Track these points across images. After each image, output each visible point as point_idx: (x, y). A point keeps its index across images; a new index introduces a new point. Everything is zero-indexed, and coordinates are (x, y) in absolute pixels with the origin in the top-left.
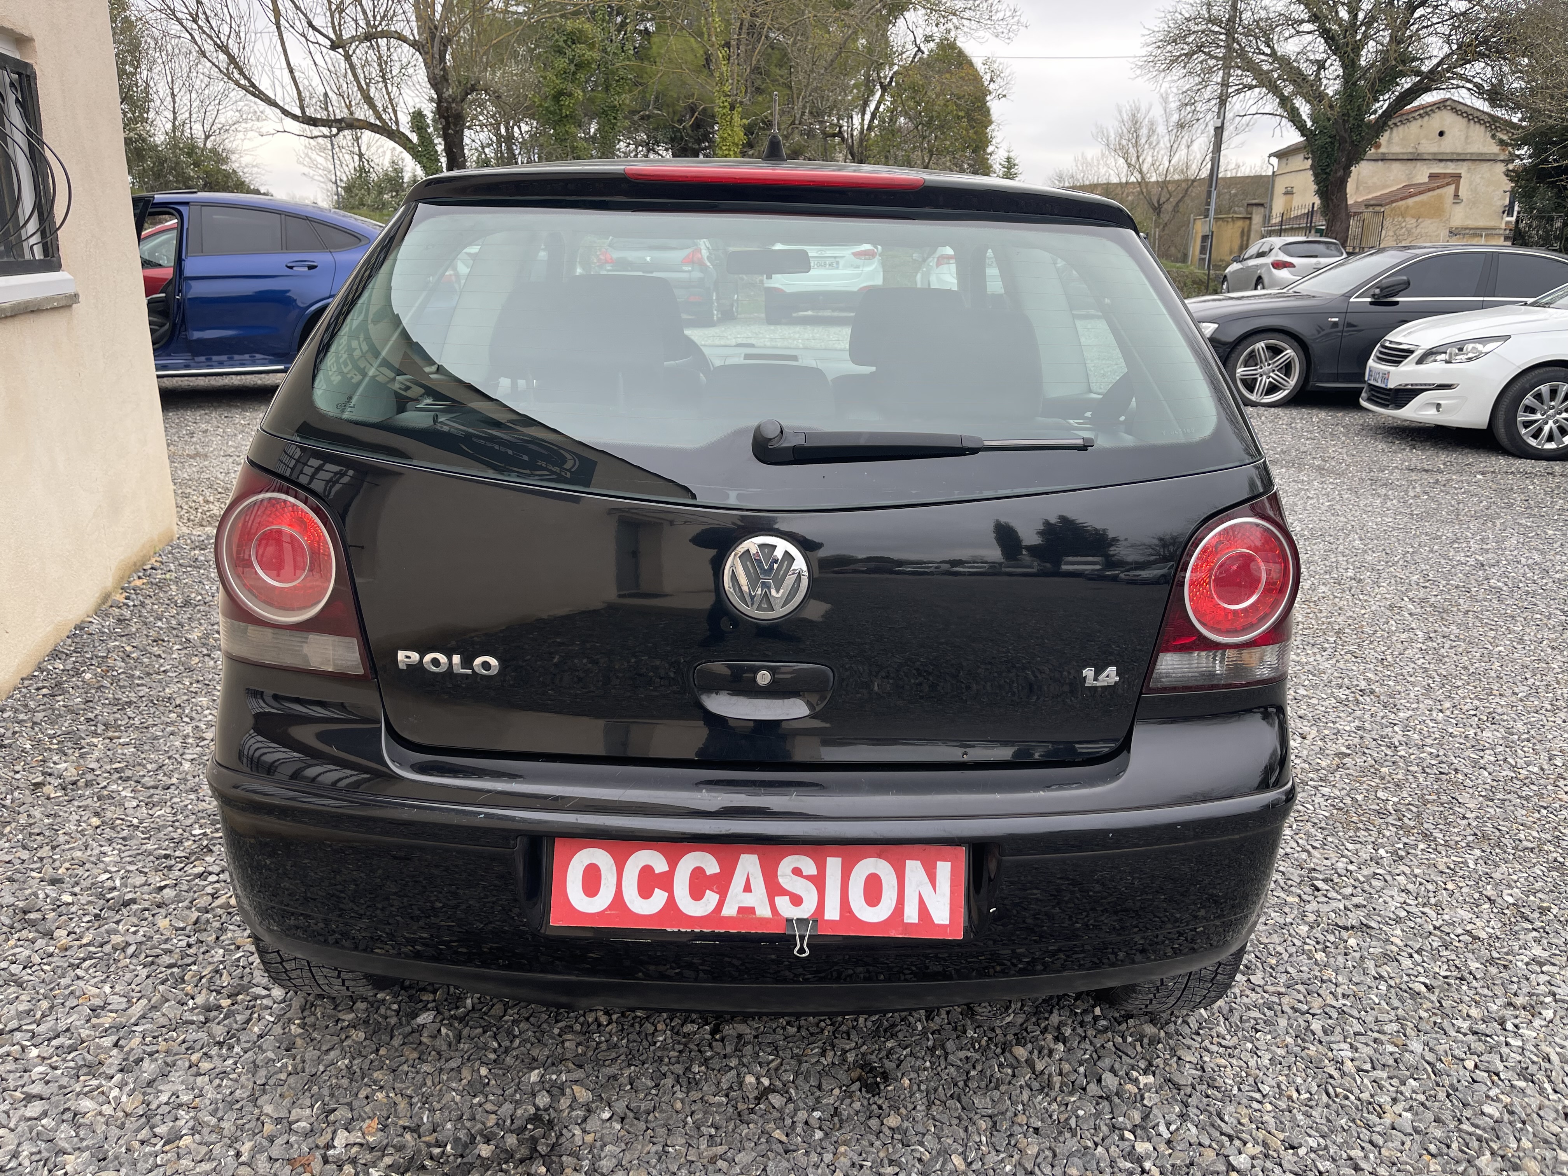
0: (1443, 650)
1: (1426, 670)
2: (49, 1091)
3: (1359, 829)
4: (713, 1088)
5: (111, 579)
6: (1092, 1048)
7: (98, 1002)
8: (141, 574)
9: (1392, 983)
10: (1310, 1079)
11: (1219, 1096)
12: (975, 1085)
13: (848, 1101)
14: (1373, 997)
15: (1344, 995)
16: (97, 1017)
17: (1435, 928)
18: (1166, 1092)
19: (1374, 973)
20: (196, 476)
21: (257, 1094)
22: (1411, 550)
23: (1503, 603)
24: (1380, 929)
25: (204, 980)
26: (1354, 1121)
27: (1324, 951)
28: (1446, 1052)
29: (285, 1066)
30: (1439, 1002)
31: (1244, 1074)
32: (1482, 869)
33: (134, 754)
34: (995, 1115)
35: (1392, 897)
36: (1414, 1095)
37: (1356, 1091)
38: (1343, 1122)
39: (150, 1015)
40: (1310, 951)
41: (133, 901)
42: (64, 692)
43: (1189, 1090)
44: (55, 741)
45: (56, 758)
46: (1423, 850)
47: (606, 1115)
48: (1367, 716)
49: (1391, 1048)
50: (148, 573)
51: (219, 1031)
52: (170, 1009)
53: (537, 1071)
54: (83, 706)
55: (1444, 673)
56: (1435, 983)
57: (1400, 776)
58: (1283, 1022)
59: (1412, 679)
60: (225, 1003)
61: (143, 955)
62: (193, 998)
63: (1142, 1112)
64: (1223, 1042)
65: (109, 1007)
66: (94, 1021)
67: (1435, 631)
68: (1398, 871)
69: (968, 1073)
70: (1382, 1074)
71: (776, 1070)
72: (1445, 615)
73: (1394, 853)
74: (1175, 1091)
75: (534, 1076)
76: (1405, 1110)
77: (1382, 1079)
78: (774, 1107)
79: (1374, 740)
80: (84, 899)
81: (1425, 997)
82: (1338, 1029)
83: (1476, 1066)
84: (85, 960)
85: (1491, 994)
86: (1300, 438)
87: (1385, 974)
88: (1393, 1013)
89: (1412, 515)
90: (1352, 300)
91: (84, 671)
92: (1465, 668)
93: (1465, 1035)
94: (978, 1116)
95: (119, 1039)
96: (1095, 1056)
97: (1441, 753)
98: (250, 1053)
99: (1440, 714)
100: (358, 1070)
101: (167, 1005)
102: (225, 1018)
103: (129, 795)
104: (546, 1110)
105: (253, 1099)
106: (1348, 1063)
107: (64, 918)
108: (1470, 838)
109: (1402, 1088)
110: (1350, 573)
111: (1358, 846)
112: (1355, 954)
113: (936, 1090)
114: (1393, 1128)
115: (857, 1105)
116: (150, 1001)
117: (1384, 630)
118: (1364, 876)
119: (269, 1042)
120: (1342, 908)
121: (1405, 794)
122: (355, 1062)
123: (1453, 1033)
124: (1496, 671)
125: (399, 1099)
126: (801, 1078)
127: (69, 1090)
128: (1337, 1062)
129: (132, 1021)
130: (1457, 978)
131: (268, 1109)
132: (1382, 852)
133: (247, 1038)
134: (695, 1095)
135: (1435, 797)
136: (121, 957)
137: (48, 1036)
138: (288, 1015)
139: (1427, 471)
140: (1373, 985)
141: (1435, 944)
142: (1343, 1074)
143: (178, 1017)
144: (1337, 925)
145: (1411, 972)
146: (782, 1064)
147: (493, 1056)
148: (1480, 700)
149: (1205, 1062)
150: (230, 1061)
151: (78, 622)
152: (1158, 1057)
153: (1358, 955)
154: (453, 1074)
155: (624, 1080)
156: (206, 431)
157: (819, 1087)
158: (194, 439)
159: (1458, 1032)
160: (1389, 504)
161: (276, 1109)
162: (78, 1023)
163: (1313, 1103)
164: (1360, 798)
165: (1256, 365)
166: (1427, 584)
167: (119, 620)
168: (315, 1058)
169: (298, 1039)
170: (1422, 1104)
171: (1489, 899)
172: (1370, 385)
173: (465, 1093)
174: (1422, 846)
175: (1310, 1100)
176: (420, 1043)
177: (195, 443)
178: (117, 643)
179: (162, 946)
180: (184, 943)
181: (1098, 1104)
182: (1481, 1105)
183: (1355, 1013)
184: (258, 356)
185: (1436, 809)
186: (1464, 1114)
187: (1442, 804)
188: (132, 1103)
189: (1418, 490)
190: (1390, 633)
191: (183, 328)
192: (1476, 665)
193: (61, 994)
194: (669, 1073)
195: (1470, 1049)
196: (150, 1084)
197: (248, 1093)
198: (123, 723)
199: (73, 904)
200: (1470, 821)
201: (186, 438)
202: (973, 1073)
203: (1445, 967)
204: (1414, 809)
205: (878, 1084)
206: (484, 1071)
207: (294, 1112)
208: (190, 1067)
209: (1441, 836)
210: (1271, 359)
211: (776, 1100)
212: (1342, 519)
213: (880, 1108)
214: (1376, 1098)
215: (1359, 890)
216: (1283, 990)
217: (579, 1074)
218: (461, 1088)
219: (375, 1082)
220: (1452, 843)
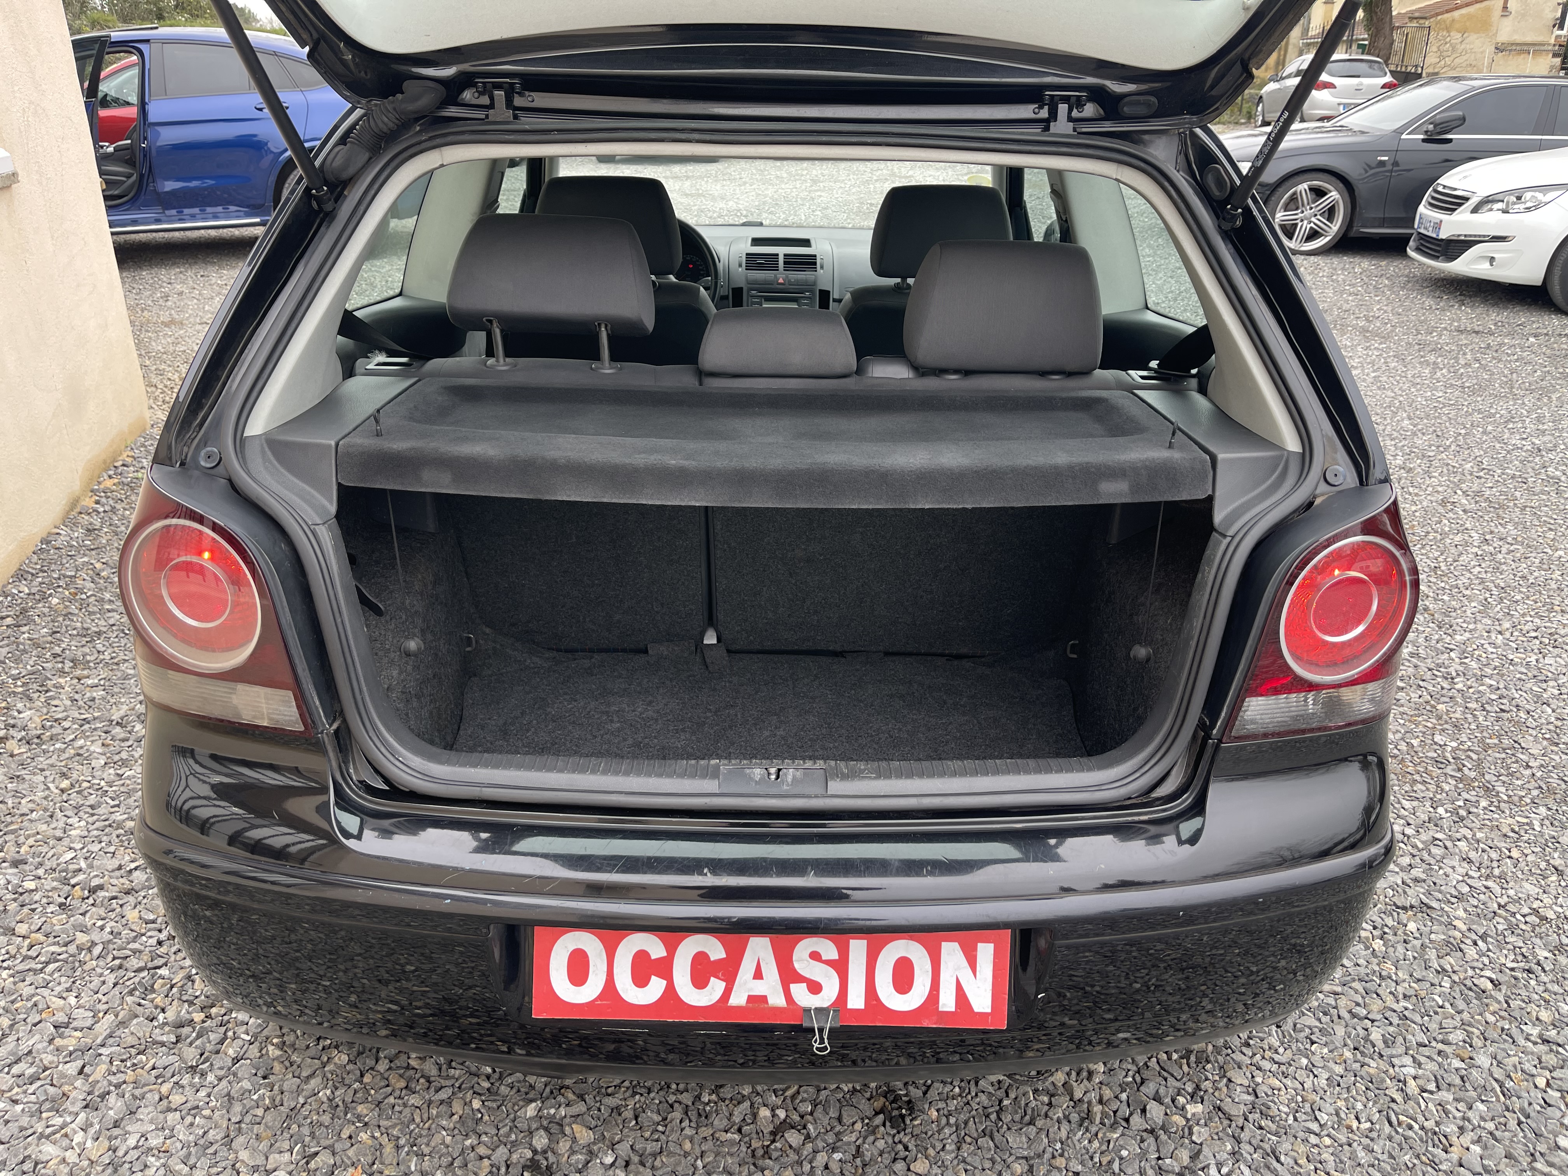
0: (1500, 556)
1: (1483, 581)
2: (9, 1134)
3: (1415, 781)
4: (725, 1122)
5: (78, 483)
6: (1135, 1068)
7: (61, 1018)
8: (111, 473)
9: (1456, 978)
10: (1371, 1103)
11: (1273, 1127)
12: (1009, 1118)
13: (871, 1139)
14: (1436, 997)
15: (1405, 996)
16: (61, 1036)
17: (1500, 906)
18: (1217, 1124)
19: (1436, 966)
20: (171, 349)
21: (232, 1134)
22: (1463, 431)
23: (1561, 497)
24: (1442, 909)
25: (175, 990)
26: (1418, 1157)
27: (1382, 938)
28: (1515, 1067)
29: (262, 1097)
30: (1507, 1002)
31: (1299, 1099)
32: (1549, 831)
33: (103, 698)
34: (1032, 1158)
35: (1453, 868)
36: (1482, 1124)
37: (1420, 1118)
38: (1407, 1157)
39: (117, 1034)
40: (1367, 938)
41: (101, 887)
42: (30, 621)
43: (1241, 1121)
44: (19, 683)
45: (20, 706)
46: (1485, 808)
47: (609, 1160)
48: (1421, 640)
49: (1457, 1063)
50: (119, 471)
51: (191, 1054)
52: (139, 1028)
53: (533, 1105)
54: (50, 638)
55: (1502, 585)
56: (1502, 978)
57: (1457, 715)
58: (1340, 1031)
59: (1468, 592)
60: (198, 1017)
61: (110, 957)
62: (163, 1010)
63: (1191, 1150)
64: (1277, 1057)
65: (75, 1024)
66: (58, 1042)
67: (1492, 532)
68: (1458, 836)
69: (1001, 1101)
70: (1446, 1096)
71: (793, 1097)
72: (1501, 512)
73: (1455, 812)
74: (1226, 1122)
75: (531, 1110)
76: (1473, 1143)
77: (1448, 1103)
78: (791, 1147)
79: (1430, 670)
80: (49, 884)
81: (1491, 996)
82: (1400, 1039)
83: (1548, 1084)
84: (47, 963)
85: (1562, 991)
86: (1342, 292)
87: (1448, 967)
88: (1458, 1018)
89: (1463, 387)
90: (1404, 136)
91: (51, 595)
92: (1524, 577)
93: (1535, 1043)
94: (1013, 1158)
95: (84, 1067)
96: (1138, 1079)
97: (1501, 686)
98: (224, 1082)
99: (1499, 636)
100: (340, 1103)
101: (135, 1021)
102: (198, 1038)
103: (99, 750)
104: (545, 1152)
105: (228, 1141)
106: (1411, 1083)
107: (25, 910)
108: (1535, 793)
109: (1470, 1114)
110: (1399, 462)
111: (1415, 803)
112: (1416, 942)
113: (966, 1123)
114: (1461, 1165)
115: (881, 1144)
116: (116, 1016)
117: (1437, 532)
118: (1423, 842)
119: (244, 1068)
120: (1400, 882)
121: (1464, 738)
122: (337, 1093)
123: (1521, 1041)
124: (1557, 580)
125: (384, 1140)
126: (820, 1108)
127: (30, 1131)
128: (1399, 1081)
129: (99, 1041)
130: (1524, 970)
131: (244, 1155)
132: (1441, 810)
133: (221, 1064)
134: (705, 1132)
135: (1496, 741)
136: (87, 958)
137: (8, 1061)
138: (265, 1033)
139: (1477, 333)
140: (1436, 981)
141: (1500, 927)
142: (1407, 1098)
143: (148, 1035)
144: (1395, 904)
145: (1475, 964)
146: (798, 1092)
147: (486, 1085)
148: (1541, 618)
149: (1258, 1084)
150: (202, 1093)
151: (44, 536)
152: (1207, 1079)
153: (1418, 943)
154: (443, 1108)
155: (628, 1114)
156: (181, 294)
157: (840, 1119)
158: (169, 303)
159: (1527, 1039)
160: (1439, 374)
161: (252, 1156)
162: (40, 1046)
163: (1374, 1135)
164: (1415, 742)
165: (1297, 209)
166: (1481, 474)
167: (88, 530)
168: (295, 1087)
169: (276, 1064)
170: (1491, 1133)
171: (1556, 869)
172: (1420, 233)
173: (456, 1131)
174: (1484, 803)
175: (1371, 1130)
176: (408, 1067)
177: (170, 308)
178: (86, 559)
179: (131, 946)
180: (153, 941)
181: (1142, 1141)
182: (1556, 1136)
183: (1418, 1019)
184: (233, 208)
185: (1498, 755)
186: (1538, 1148)
187: (1504, 749)
188: (98, 1150)
189: (1469, 357)
190: (1445, 535)
191: (151, 180)
192: (1536, 574)
193: (24, 1007)
194: (676, 1105)
195: (1540, 1062)
196: (116, 1124)
197: (222, 1135)
198: (92, 658)
199: (36, 890)
200: (1535, 771)
201: (161, 302)
202: (1006, 1102)
203: (1512, 957)
204: (1475, 757)
205: (902, 1117)
206: (476, 1104)
207: (271, 1157)
208: (161, 1100)
209: (1503, 790)
210: (1314, 202)
211: (793, 1138)
212: (1389, 393)
213: (906, 1148)
214: (1442, 1127)
215: (1417, 859)
216: (1339, 989)
217: (580, 1107)
218: (452, 1126)
219: (359, 1118)
220: (1516, 799)
